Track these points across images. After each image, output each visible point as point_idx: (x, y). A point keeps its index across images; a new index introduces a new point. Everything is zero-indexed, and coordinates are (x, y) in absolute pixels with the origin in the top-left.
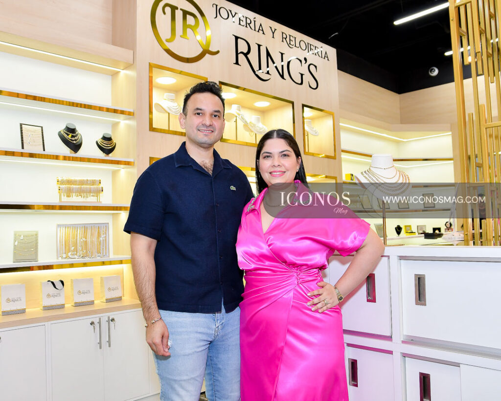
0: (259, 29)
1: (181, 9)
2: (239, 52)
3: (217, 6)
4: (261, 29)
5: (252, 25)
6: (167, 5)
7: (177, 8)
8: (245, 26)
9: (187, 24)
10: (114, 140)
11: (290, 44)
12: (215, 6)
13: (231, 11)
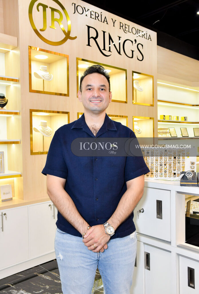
0: (104, 21)
1: (50, 7)
2: (90, 37)
3: (75, 4)
4: (105, 20)
5: (99, 18)
6: (40, 4)
7: (47, 7)
8: (95, 18)
9: (55, 18)
10: (6, 98)
11: (125, 30)
12: (73, 4)
13: (85, 8)
